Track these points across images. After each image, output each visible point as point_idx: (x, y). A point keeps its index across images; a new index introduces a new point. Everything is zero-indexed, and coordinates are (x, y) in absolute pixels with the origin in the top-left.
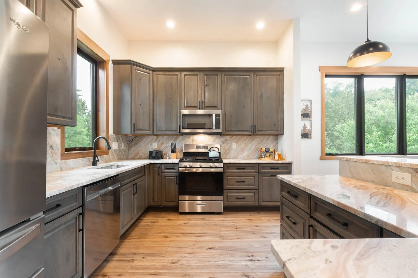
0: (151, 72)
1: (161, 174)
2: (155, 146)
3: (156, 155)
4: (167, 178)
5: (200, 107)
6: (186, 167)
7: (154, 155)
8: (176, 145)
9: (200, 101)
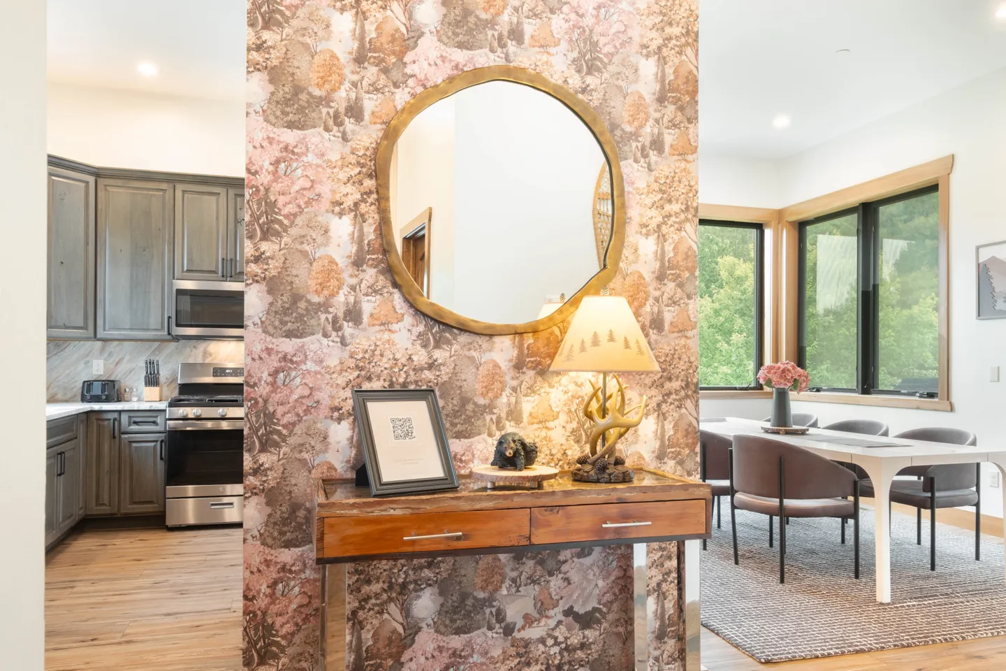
0: (91, 179)
1: (120, 437)
2: (98, 369)
3: (103, 390)
4: (136, 447)
5: (225, 274)
6: (185, 419)
7: (97, 390)
8: (158, 365)
9: (225, 257)
